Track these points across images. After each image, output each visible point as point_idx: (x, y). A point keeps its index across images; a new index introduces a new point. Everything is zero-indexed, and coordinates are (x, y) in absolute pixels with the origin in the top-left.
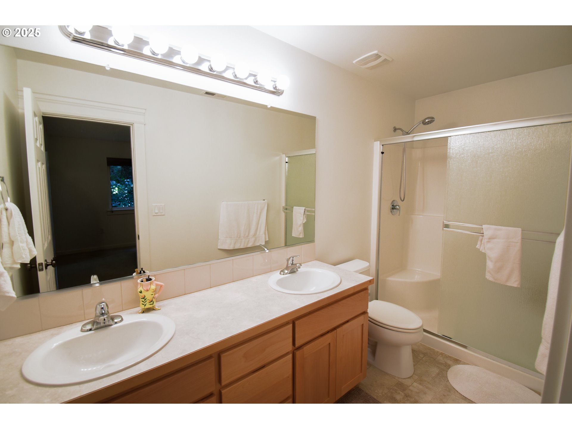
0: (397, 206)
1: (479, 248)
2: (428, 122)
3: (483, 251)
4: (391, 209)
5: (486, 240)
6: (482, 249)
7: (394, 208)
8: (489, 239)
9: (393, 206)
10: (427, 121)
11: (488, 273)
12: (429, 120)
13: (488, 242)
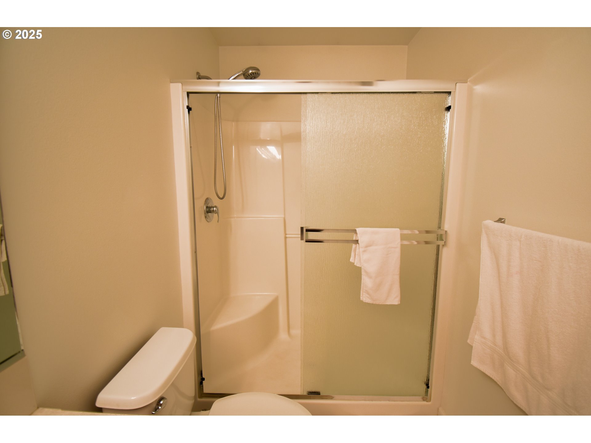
0: (213, 207)
1: (353, 262)
2: (253, 74)
3: (358, 265)
4: (205, 213)
5: (361, 250)
6: (357, 264)
7: (209, 210)
8: (366, 247)
9: (207, 207)
10: (250, 72)
11: (364, 294)
12: (253, 71)
13: (364, 251)
